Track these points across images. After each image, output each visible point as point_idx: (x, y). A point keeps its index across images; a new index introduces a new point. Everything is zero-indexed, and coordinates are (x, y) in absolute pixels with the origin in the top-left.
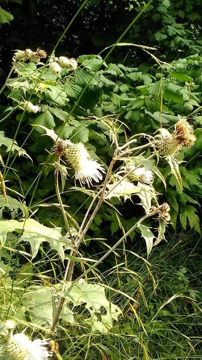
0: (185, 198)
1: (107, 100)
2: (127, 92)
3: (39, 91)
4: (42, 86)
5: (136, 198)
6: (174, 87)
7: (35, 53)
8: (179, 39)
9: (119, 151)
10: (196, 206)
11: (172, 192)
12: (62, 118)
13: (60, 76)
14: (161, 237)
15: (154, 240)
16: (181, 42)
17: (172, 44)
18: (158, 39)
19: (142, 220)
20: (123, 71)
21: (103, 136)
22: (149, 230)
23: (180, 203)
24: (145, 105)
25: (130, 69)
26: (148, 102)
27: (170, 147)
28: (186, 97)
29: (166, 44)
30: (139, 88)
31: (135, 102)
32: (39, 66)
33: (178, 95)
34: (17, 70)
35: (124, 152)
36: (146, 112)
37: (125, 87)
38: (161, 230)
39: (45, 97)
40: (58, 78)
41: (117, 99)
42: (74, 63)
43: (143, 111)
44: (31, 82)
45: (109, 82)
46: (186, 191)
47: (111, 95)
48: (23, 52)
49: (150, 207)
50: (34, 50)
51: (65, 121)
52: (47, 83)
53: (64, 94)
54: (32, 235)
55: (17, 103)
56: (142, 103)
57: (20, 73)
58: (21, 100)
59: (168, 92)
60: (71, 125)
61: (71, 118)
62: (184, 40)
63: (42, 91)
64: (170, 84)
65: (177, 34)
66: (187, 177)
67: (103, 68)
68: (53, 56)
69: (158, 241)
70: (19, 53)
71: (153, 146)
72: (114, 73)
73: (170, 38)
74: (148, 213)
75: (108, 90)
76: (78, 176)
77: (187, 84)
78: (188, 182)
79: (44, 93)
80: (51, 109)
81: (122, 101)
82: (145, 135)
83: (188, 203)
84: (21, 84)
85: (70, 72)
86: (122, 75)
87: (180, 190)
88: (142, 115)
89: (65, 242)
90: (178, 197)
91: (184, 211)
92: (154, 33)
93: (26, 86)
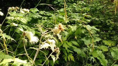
0: (69, 51)
1: (40, 22)
2: (47, 19)
3: (17, 20)
4: (18, 18)
5: (49, 47)
6: (61, 17)
7: (15, 8)
8: (61, 3)
9: (43, 34)
10: (72, 53)
11: (64, 49)
12: (26, 28)
13: (24, 15)
14: (58, 57)
15: (56, 59)
16: (62, 4)
17: (60, 5)
18: (55, 3)
19: (52, 53)
20: (45, 13)
21: (40, 33)
22: (54, 56)
23: (67, 53)
24: (52, 23)
25: (47, 12)
26: (53, 22)
27: (57, 31)
28: (65, 20)
29: (58, 5)
30: (50, 17)
31: (49, 22)
32: (17, 12)
33: (62, 19)
34: (9, 13)
35: (44, 34)
36: (53, 25)
37: (46, 18)
38: (57, 55)
39: (19, 22)
40: (23, 16)
41: (43, 21)
42: (28, 10)
43: (52, 24)
44: (14, 17)
45: (40, 16)
46: (68, 48)
47: (41, 20)
48: (11, 8)
49: (54, 49)
50: (15, 7)
51: (27, 29)
52: (20, 17)
53: (26, 20)
54: (17, 62)
55: (10, 24)
56: (51, 22)
57: (11, 14)
58: (11, 23)
59: (59, 18)
60: (29, 30)
61: (29, 28)
62: (63, 3)
63: (18, 20)
64: (60, 16)
65: (61, 2)
66: (68, 44)
67: (38, 12)
68: (21, 9)
69: (57, 59)
70: (10, 8)
71: (53, 31)
72: (42, 13)
73: (59, 3)
74: (53, 51)
75: (40, 19)
76: (31, 41)
77: (65, 16)
78: (69, 46)
79: (19, 20)
80: (22, 25)
81: (45, 22)
82: (50, 28)
83: (70, 52)
84: (11, 18)
85: (28, 14)
86: (45, 14)
87: (66, 48)
88: (52, 26)
89: (28, 64)
90: (66, 51)
91: (69, 55)
92: (54, 1)
93: (13, 18)
